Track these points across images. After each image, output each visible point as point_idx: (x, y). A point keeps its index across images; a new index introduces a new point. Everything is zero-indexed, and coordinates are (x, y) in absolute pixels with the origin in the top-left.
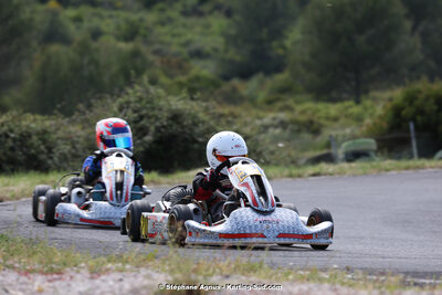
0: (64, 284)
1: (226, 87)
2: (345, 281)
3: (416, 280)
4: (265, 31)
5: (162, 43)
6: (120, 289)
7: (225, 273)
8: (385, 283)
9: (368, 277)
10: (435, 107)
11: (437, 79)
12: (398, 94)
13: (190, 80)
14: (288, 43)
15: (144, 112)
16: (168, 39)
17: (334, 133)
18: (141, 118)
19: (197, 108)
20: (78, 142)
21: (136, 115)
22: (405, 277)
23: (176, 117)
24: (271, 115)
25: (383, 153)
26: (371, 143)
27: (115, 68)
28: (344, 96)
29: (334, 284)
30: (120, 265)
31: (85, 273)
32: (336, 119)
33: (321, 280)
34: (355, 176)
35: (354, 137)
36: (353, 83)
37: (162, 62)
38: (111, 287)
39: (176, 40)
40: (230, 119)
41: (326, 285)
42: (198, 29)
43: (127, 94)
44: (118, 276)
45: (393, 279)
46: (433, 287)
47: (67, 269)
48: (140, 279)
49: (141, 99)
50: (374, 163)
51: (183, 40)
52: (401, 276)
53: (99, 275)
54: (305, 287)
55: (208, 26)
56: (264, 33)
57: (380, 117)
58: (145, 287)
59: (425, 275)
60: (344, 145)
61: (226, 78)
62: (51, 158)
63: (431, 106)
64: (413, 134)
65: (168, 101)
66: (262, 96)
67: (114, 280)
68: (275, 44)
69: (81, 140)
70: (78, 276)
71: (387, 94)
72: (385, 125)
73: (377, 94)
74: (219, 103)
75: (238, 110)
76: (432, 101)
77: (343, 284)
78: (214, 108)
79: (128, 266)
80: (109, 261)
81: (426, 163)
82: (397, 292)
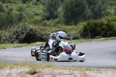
0: (3, 71)
1: (43, 22)
3: (90, 69)
4: (53, 8)
5: (27, 12)
6: (17, 72)
7: (43, 68)
8: (82, 69)
9: (78, 68)
10: (95, 26)
11: (95, 19)
12: (85, 23)
13: (35, 21)
14: (58, 11)
15: (23, 29)
16: (29, 11)
17: (70, 33)
18: (23, 30)
19: (36, 27)
20: (7, 36)
21: (21, 29)
22: (87, 68)
23: (31, 30)
24: (55, 29)
25: (82, 38)
26: (79, 35)
27: (16, 18)
28: (72, 24)
29: (69, 70)
30: (17, 66)
31: (9, 68)
32: (71, 30)
33: (67, 69)
35: (75, 34)
36: (75, 21)
37: (28, 16)
38: (15, 71)
39: (31, 11)
40: (44, 30)
41: (68, 70)
42: (36, 8)
43: (19, 24)
44: (17, 69)
45: (84, 68)
46: (94, 70)
47: (4, 67)
48: (22, 70)
49: (23, 26)
50: (80, 40)
51: (33, 11)
52: (86, 68)
53: (12, 69)
54: (62, 71)
55: (39, 7)
56: (53, 9)
57: (81, 29)
58: (23, 72)
59: (92, 67)
60: (72, 36)
61: (43, 20)
62: (1, 40)
63: (94, 26)
64: (89, 33)
65: (29, 26)
66: (52, 24)
67: (16, 70)
68: (55, 12)
69: (8, 36)
70: (7, 69)
71: (83, 23)
72: (82, 31)
74: (42, 26)
75: (46, 28)
76: (94, 25)
77: (72, 70)
78: (41, 27)
79: (19, 66)
80: (15, 65)
81: (92, 40)
82: (85, 72)
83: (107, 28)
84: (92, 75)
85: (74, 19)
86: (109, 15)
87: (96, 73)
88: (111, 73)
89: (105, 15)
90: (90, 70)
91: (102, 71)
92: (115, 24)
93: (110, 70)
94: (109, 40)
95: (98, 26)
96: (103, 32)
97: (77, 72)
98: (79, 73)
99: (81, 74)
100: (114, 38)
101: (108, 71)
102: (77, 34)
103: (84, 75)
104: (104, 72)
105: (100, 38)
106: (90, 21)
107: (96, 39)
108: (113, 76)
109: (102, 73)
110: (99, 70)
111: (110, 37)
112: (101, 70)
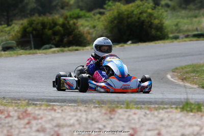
2: (3, 103)
3: (33, 102)
8: (20, 104)
9: (13, 101)
10: (41, 27)
11: (42, 15)
12: (25, 22)
22: (29, 101)
25: (19, 48)
26: (14, 43)
28: (3, 23)
34: (7, 57)
35: (7, 40)
36: (6, 17)
45: (23, 102)
46: (41, 105)
50: (15, 52)
52: (27, 101)
57: (18, 32)
59: (38, 100)
60: (2, 44)
64: (32, 39)
71: (21, 22)
72: (19, 35)
73: (16, 22)
76: (40, 25)
81: (38, 51)
82: (25, 108)
83: (62, 32)
84: (39, 115)
85: (5, 14)
86: (66, 8)
87: (45, 111)
88: (71, 111)
89: (58, 8)
90: (34, 104)
91: (55, 107)
92: (77, 23)
93: (70, 104)
94: (66, 51)
95: (48, 27)
96: (56, 37)
97: (11, 108)
98: (16, 111)
99: (18, 111)
100: (75, 48)
101: (65, 107)
102: (10, 42)
103: (24, 114)
104: (59, 109)
105: (51, 48)
106: (34, 18)
107: (44, 49)
108: (76, 115)
109: (55, 110)
110: (49, 105)
111: (69, 47)
112: (54, 105)
